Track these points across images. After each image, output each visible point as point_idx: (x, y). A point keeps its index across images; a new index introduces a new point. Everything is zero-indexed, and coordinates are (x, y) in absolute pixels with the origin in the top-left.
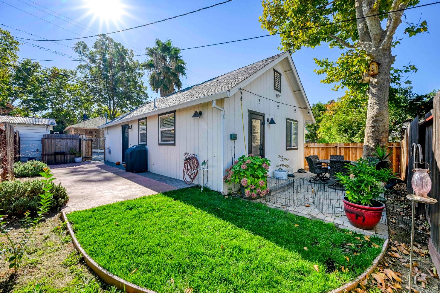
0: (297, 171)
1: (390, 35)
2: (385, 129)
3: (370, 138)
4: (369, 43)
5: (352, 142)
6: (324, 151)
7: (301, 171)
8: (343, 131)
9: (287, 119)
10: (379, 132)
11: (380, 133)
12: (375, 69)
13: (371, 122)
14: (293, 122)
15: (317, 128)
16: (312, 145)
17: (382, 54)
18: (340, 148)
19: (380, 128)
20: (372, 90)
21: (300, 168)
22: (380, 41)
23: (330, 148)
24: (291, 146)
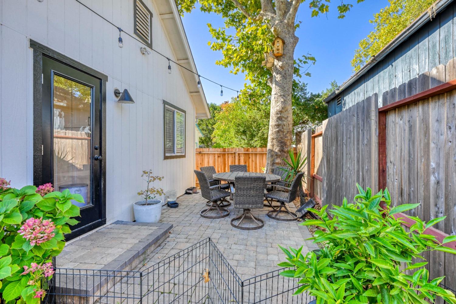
0: (184, 192)
1: (296, 5)
2: (289, 129)
3: (275, 141)
4: (273, 15)
5: (252, 147)
6: (221, 160)
7: (191, 192)
8: (241, 132)
9: (165, 103)
10: (283, 132)
11: (285, 134)
12: (280, 48)
13: (275, 118)
14: (176, 110)
15: (211, 131)
16: (206, 150)
17: (287, 31)
18: (239, 154)
19: (285, 128)
20: (276, 77)
21: (189, 188)
22: (285, 12)
23: (228, 154)
24: (174, 152)
